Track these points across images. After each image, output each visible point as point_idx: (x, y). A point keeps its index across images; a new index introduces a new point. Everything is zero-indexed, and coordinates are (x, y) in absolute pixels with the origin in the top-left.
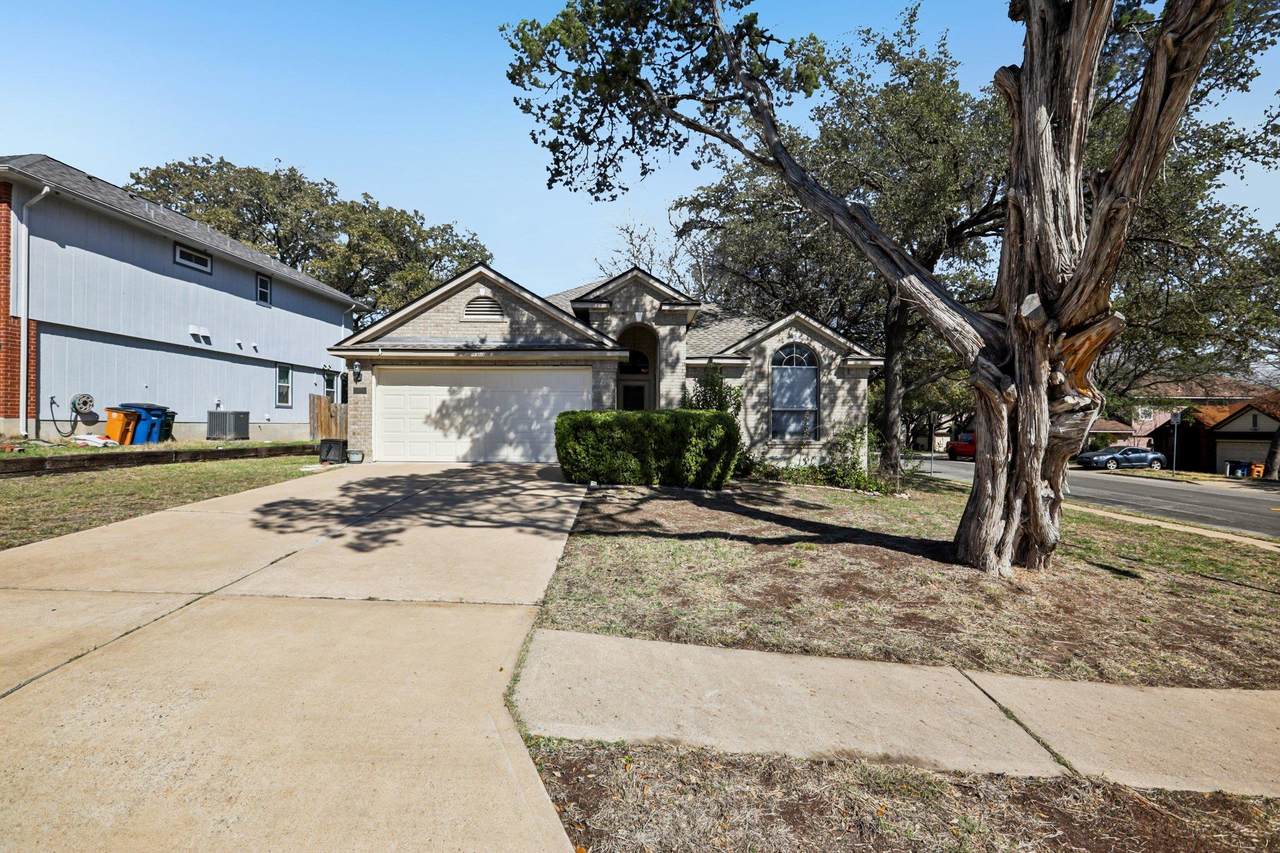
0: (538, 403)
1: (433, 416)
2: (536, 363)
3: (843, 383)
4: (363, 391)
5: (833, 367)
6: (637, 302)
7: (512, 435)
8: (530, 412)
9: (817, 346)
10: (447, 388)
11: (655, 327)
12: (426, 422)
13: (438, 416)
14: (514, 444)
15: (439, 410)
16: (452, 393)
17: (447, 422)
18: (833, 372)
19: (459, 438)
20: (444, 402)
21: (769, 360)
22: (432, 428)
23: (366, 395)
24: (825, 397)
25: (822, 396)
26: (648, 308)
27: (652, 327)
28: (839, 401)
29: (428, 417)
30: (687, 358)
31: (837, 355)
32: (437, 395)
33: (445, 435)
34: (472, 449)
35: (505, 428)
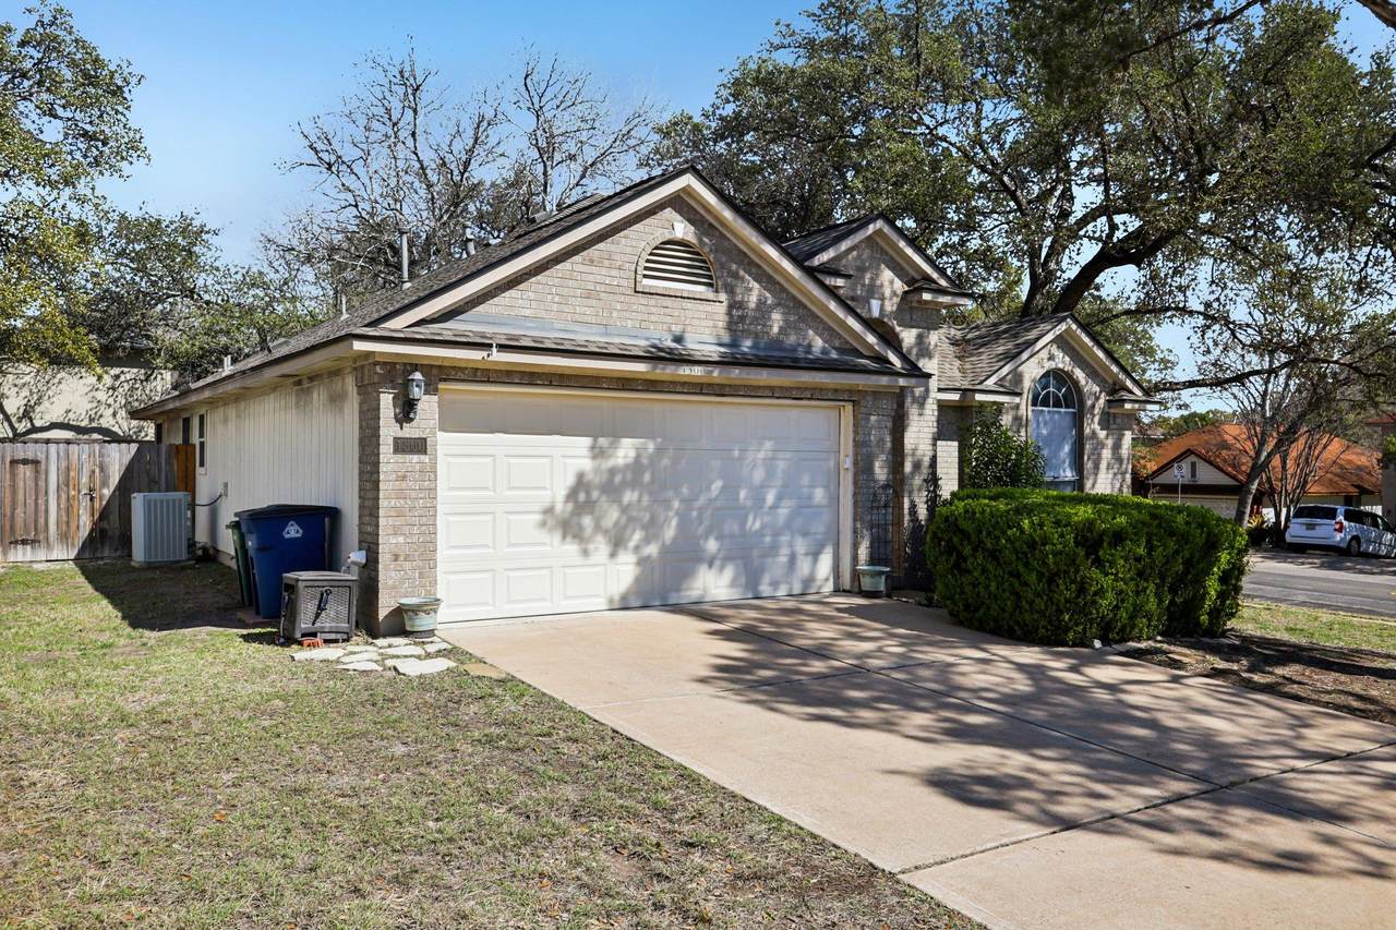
0: (759, 475)
1: (559, 507)
2: (773, 392)
3: (1107, 436)
4: (418, 446)
5: (1096, 411)
6: (872, 279)
7: (712, 545)
8: (743, 494)
9: (1079, 374)
10: (586, 441)
11: (898, 329)
12: (543, 524)
13: (570, 506)
14: (717, 563)
15: (572, 495)
16: (597, 453)
17: (587, 521)
18: (1096, 419)
19: (613, 555)
20: (580, 476)
21: (1027, 397)
22: (557, 536)
23: (425, 458)
24: (1088, 459)
25: (1086, 458)
26: (887, 292)
27: (893, 329)
28: (1103, 465)
29: (549, 511)
30: (940, 390)
31: (1101, 392)
32: (569, 456)
33: (585, 553)
34: (637, 580)
35: (701, 530)
